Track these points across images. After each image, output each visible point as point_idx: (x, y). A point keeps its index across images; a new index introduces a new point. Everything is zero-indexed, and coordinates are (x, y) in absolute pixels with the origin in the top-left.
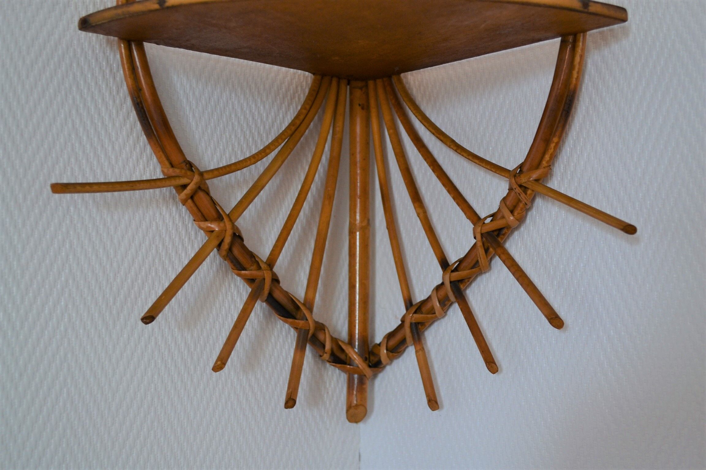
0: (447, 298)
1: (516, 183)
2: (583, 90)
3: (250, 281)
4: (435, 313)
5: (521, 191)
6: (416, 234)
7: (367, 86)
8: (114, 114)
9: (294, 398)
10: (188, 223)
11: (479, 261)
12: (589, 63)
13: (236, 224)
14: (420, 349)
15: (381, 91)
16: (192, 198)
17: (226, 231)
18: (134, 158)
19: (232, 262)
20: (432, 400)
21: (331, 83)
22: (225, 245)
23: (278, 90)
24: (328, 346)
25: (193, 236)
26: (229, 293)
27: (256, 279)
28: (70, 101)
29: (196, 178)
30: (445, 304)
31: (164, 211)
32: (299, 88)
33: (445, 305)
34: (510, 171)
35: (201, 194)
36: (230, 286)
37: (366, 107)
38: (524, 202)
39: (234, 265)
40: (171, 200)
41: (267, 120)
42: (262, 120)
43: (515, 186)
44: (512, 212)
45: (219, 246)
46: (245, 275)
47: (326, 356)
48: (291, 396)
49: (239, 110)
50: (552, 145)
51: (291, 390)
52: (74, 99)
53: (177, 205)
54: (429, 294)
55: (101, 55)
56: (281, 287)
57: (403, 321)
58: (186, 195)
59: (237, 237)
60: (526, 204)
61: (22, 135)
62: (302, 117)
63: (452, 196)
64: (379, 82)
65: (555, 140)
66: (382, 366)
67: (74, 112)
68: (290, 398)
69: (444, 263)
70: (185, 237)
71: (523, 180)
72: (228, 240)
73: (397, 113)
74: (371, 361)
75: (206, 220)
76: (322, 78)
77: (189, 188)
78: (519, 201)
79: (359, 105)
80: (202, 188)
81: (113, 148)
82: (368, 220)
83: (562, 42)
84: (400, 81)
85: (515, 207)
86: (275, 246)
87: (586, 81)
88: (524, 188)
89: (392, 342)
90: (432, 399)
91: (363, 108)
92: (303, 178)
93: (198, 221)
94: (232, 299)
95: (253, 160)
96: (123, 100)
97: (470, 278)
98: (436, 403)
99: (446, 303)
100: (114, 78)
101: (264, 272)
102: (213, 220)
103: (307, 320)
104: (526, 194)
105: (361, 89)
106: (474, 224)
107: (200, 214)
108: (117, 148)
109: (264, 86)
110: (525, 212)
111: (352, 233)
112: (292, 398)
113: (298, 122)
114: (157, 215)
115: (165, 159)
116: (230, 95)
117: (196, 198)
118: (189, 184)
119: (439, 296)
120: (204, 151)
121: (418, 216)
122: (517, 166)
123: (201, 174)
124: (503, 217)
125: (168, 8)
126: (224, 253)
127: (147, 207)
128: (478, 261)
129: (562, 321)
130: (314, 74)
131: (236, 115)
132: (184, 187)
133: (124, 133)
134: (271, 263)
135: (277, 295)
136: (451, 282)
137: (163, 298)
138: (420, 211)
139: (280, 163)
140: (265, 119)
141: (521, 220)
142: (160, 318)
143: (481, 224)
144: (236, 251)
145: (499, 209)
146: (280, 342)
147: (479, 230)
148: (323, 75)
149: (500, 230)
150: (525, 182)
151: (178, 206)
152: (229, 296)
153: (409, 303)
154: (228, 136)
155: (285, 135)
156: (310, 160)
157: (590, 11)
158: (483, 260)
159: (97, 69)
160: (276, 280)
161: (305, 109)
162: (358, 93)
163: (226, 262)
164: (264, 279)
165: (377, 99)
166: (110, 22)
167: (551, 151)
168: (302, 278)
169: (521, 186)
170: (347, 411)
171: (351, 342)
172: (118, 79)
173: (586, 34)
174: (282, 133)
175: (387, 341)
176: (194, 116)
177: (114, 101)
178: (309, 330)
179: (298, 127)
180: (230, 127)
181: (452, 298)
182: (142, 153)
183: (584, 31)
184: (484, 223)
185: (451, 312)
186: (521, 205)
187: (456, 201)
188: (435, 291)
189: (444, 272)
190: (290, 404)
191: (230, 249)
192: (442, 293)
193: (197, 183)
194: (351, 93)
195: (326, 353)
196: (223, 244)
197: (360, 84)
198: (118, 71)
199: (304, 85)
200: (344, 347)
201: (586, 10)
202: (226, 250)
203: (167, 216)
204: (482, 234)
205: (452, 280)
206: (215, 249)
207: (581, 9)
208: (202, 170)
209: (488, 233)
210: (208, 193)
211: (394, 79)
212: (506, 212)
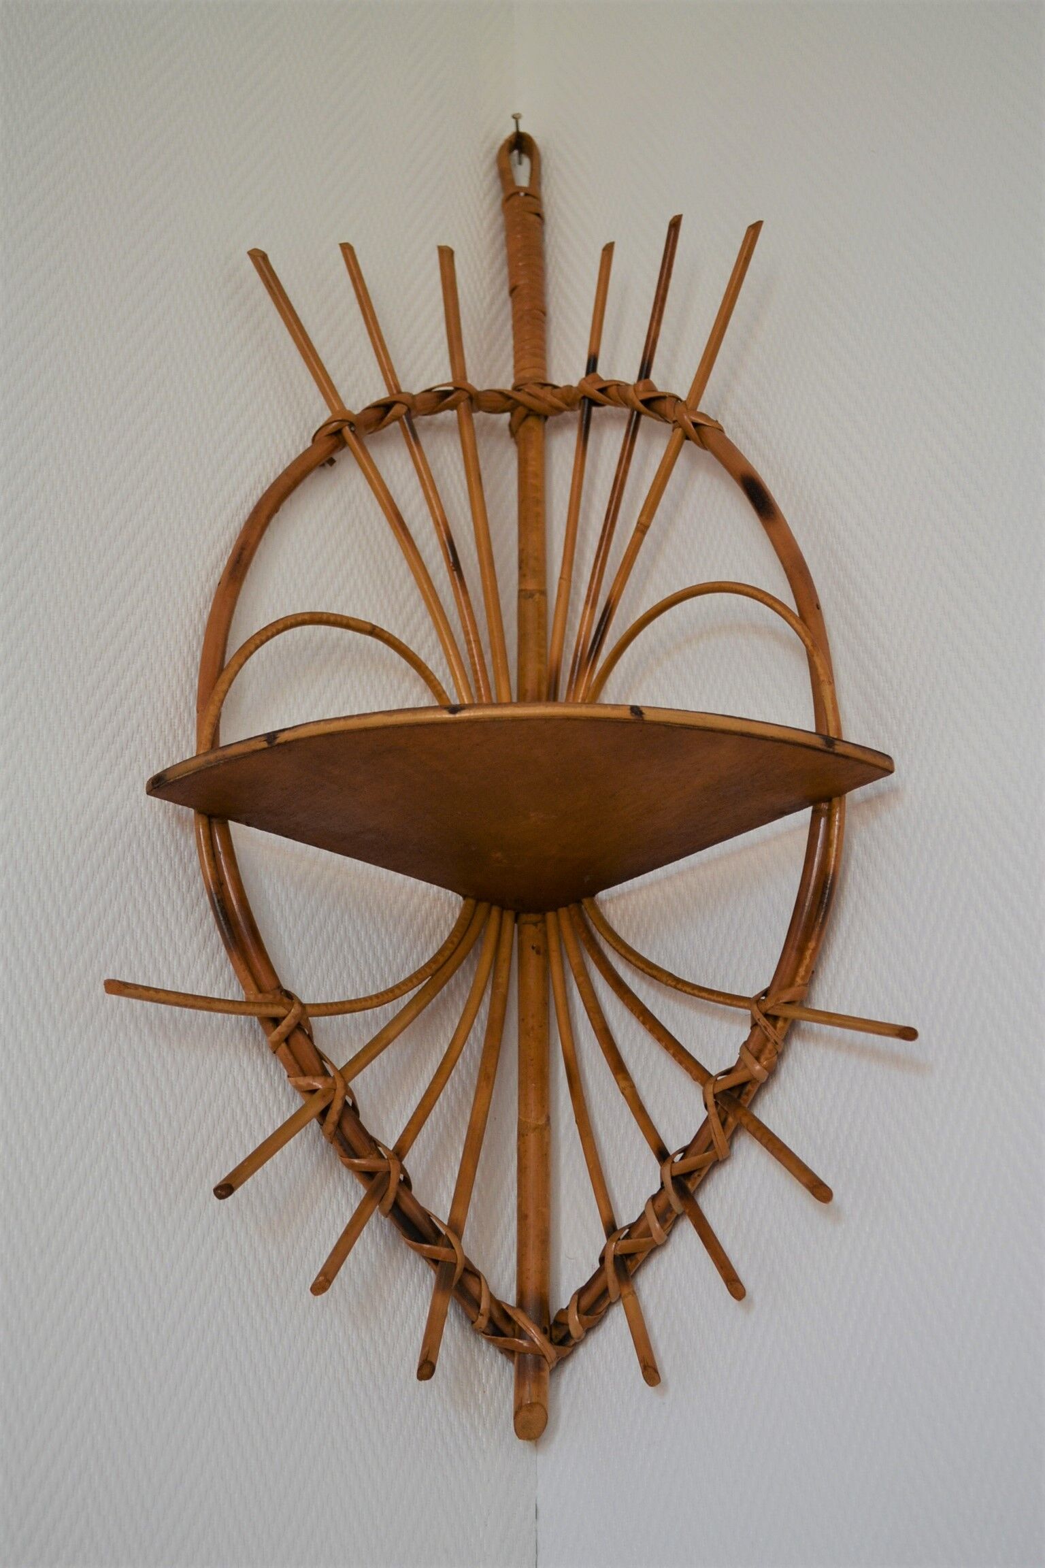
0: (669, 1207)
1: (760, 1011)
2: (849, 881)
3: (368, 1175)
4: (652, 1236)
5: (769, 1024)
6: (622, 1131)
7: (544, 921)
8: (183, 918)
9: (433, 1361)
10: (279, 1086)
11: (714, 1140)
12: (856, 844)
13: (351, 1084)
14: (629, 1293)
15: (565, 924)
16: (287, 1040)
17: (335, 1090)
18: (207, 980)
19: (341, 1145)
20: (650, 1367)
21: (489, 912)
22: (333, 1116)
23: (411, 921)
24: (484, 1304)
25: (284, 1105)
26: (335, 1201)
27: (377, 1172)
28: (127, 892)
29: (295, 1010)
30: (668, 1219)
31: (245, 1062)
32: (442, 922)
33: (666, 1221)
34: (749, 998)
35: (300, 1037)
36: (335, 1188)
37: (543, 952)
38: (772, 1041)
39: (345, 1150)
40: (255, 1048)
41: (394, 960)
42: (386, 959)
43: (759, 1016)
44: (758, 1059)
45: (323, 1115)
46: (359, 1165)
47: (482, 1322)
48: (427, 1356)
49: (354, 939)
50: (808, 953)
51: (427, 1348)
52: (131, 889)
53: (263, 1058)
54: (642, 1209)
55: (169, 836)
56: (411, 1194)
57: (602, 1260)
58: (280, 1034)
59: (352, 1110)
60: (776, 1043)
61: (63, 926)
62: (447, 953)
63: (671, 1051)
64: (563, 911)
65: (812, 945)
66: (572, 1343)
67: (130, 906)
68: (426, 1359)
69: (662, 1154)
70: (273, 1106)
71: (769, 1004)
72: (337, 1106)
73: (589, 951)
74: (553, 1337)
75: (304, 1074)
76: (476, 905)
77: (284, 1023)
78: (767, 1039)
79: (533, 948)
80: (301, 1028)
81: (179, 963)
82: (548, 1118)
83: (813, 812)
84: (594, 906)
85: (761, 1051)
86: (406, 1130)
87: (853, 869)
88: (773, 1019)
89: (587, 1300)
90: (649, 1364)
91: (538, 952)
92: (450, 1035)
93: (295, 1077)
94: (339, 1210)
95: (375, 1001)
96: (195, 901)
97: (701, 1169)
98: (656, 1371)
99: (668, 1215)
100: (185, 871)
101: (389, 1163)
102: (314, 1075)
103: (453, 1248)
104: (775, 1027)
105: (535, 924)
106: (703, 1084)
107: (298, 1066)
108: (184, 963)
109: (391, 911)
110: (776, 1057)
111: (523, 1136)
112: (428, 1359)
113: (442, 960)
114: (236, 1066)
115: (251, 981)
116: (342, 917)
117: (292, 1041)
118: (284, 1018)
119: (657, 1208)
120: (304, 988)
121: (623, 1093)
122: (759, 991)
123: (303, 1006)
124: (746, 1067)
125: (279, 744)
126: (330, 1127)
127: (222, 1053)
128: (712, 1142)
129: (830, 1189)
130: (465, 897)
131: (350, 946)
132: (276, 1021)
133: (195, 945)
134: (400, 1152)
135: (406, 1205)
136: (673, 1178)
137: (245, 1164)
138: (624, 1084)
139: (414, 1012)
140: (391, 958)
141: (772, 1072)
142: (238, 1192)
143: (712, 1080)
144: (348, 1128)
145: (740, 1060)
146: (409, 1292)
147: (710, 1088)
148: (478, 900)
149: (743, 1085)
150: (772, 1007)
151: (265, 1060)
152: (335, 1204)
153: (611, 1228)
154: (338, 973)
155: (422, 974)
156: (461, 1010)
157: (836, 751)
158: (719, 1139)
159: (163, 855)
160: (406, 1183)
161: (452, 942)
162: (530, 930)
163: (332, 1146)
164: (389, 1173)
165: (561, 939)
166: (195, 773)
167: (806, 961)
168: (445, 1202)
169: (766, 1015)
170: (516, 1414)
171: (521, 1304)
172: (190, 871)
173: (845, 797)
174: (419, 971)
175: (579, 1299)
176: (290, 937)
177: (183, 901)
178: (455, 1265)
179: (442, 966)
180: (341, 962)
181: (677, 1206)
182: (217, 977)
183: (841, 793)
184: (716, 1080)
185: (676, 1236)
186: (770, 1046)
187: (677, 1058)
188: (650, 1203)
189: (661, 1166)
190: (426, 1371)
191: (339, 1125)
192: (660, 1202)
193: (295, 1017)
194: (520, 932)
195: (481, 1315)
196: (330, 1111)
197: (533, 917)
198: (190, 860)
199: (454, 902)
200: (510, 1312)
201: (831, 750)
202: (333, 1123)
203: (249, 1070)
204: (715, 1096)
205: (675, 1174)
206: (315, 1122)
207: (823, 747)
208: (305, 1001)
209: (724, 1092)
210: (310, 1037)
211: (586, 901)
212: (749, 1059)
